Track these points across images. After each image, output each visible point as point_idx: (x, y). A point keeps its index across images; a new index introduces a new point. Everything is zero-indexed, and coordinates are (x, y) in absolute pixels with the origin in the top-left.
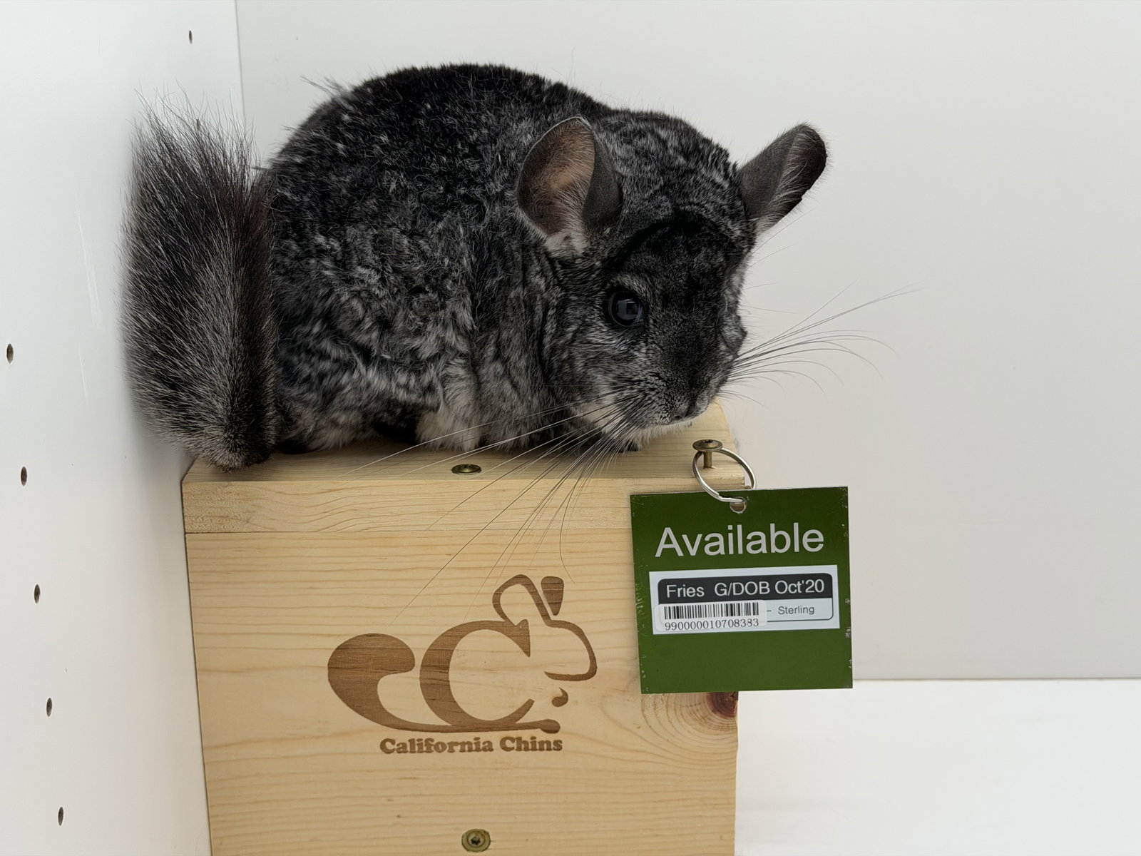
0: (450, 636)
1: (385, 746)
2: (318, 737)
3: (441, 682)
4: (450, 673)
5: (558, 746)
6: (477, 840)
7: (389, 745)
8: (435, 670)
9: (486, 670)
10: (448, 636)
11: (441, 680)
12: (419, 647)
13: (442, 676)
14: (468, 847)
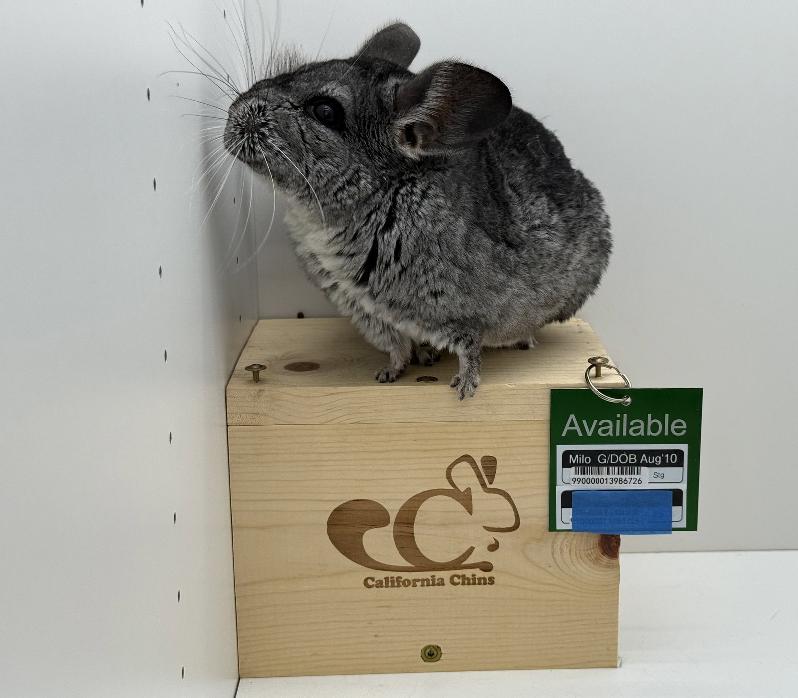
0: (416, 500)
1: (367, 582)
2: (319, 577)
3: (408, 534)
4: (414, 528)
5: (492, 581)
6: (432, 653)
7: (370, 582)
8: (404, 526)
9: (440, 525)
10: (414, 500)
11: (408, 533)
12: (393, 508)
13: (409, 530)
14: (426, 659)
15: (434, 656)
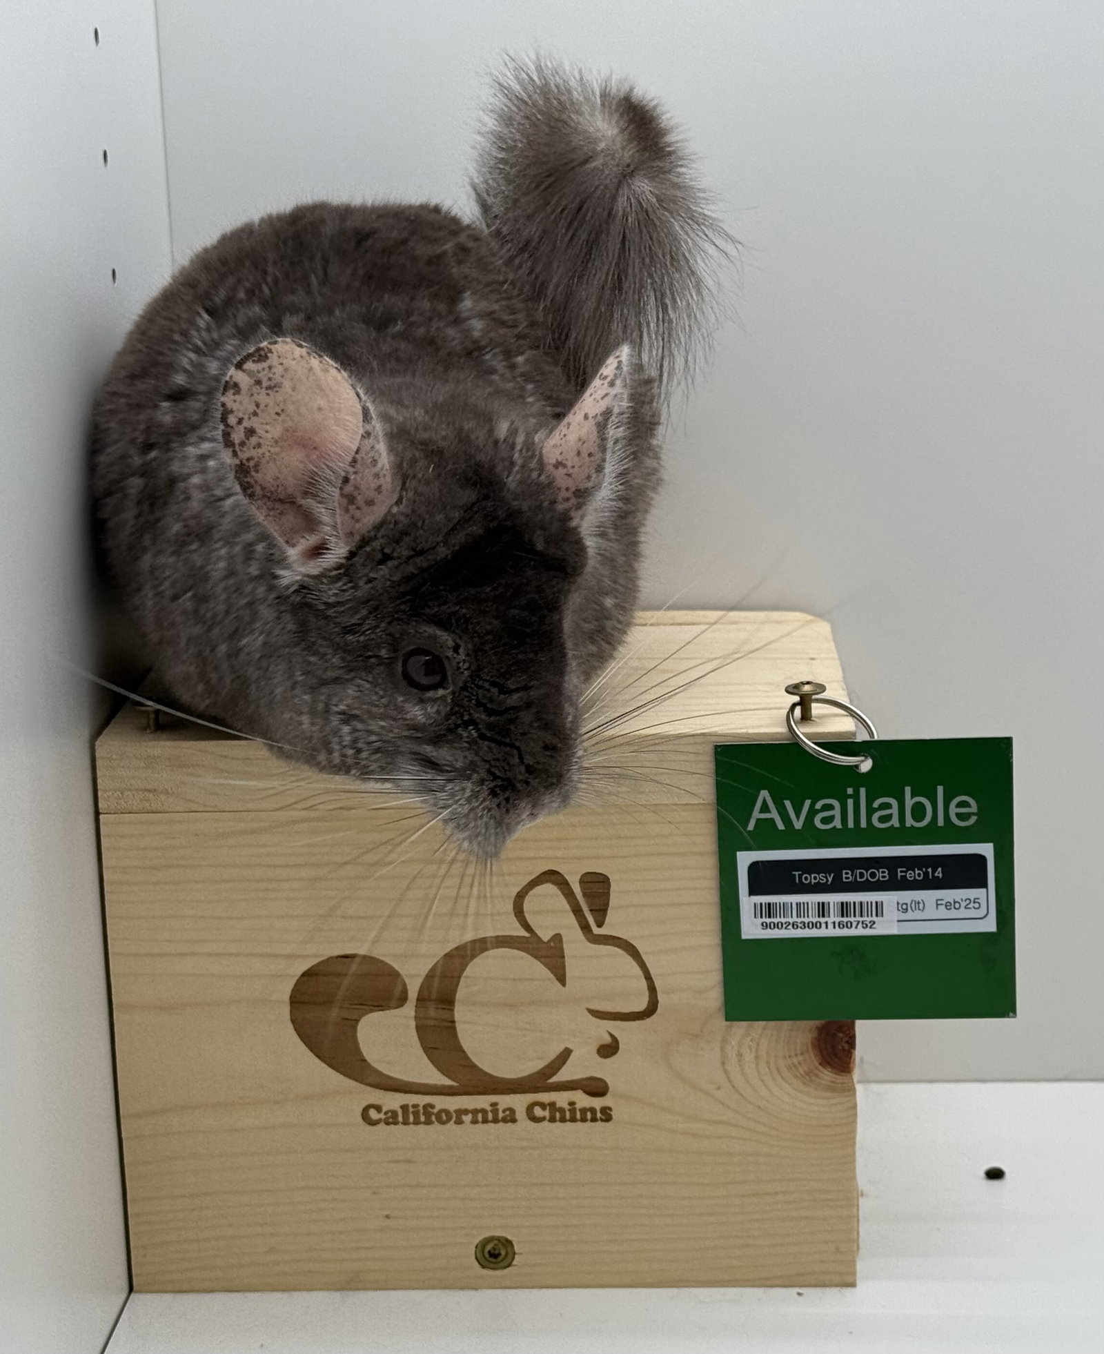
0: (458, 958)
2: (278, 1102)
3: (445, 1023)
4: (456, 1009)
6: (497, 1252)
8: (435, 1006)
9: (505, 1005)
10: (452, 956)
11: (444, 1020)
12: (414, 974)
13: (445, 1015)
14: (484, 1263)
15: (500, 1258)
